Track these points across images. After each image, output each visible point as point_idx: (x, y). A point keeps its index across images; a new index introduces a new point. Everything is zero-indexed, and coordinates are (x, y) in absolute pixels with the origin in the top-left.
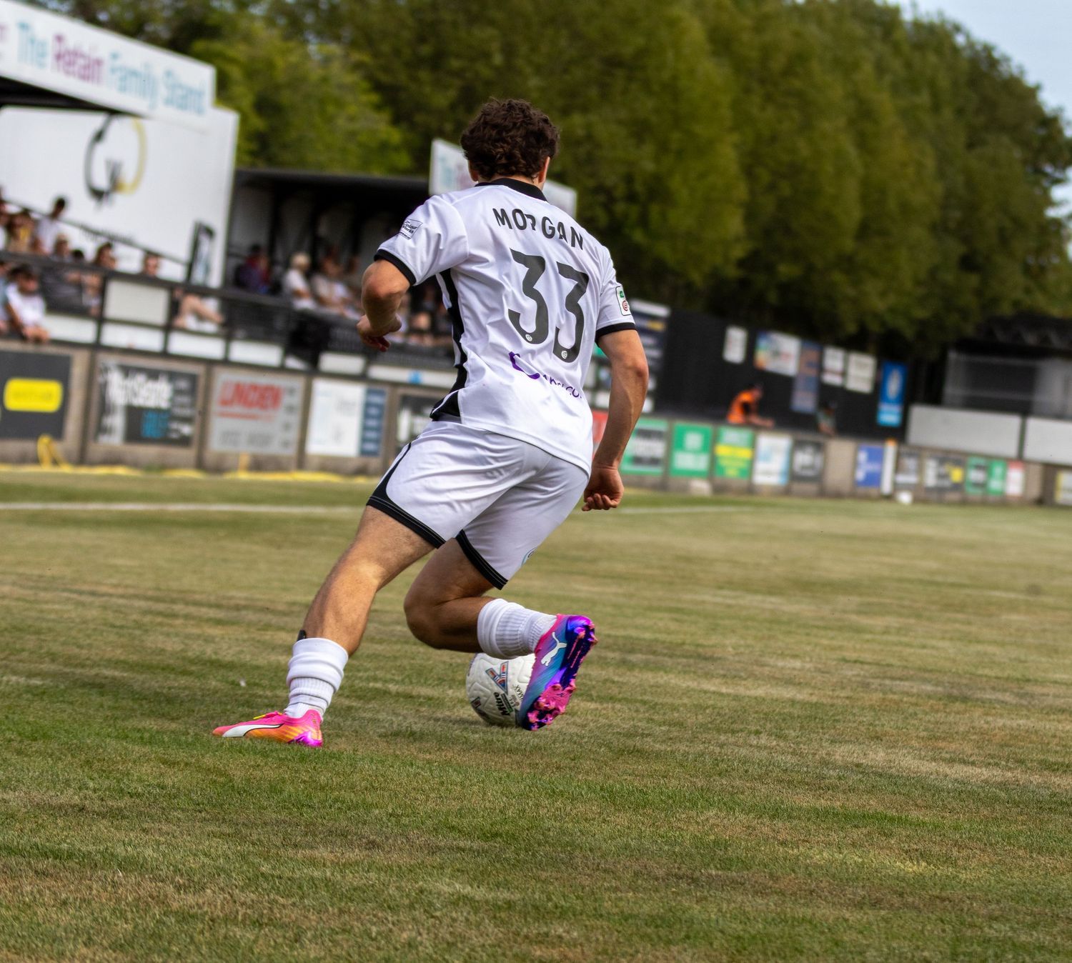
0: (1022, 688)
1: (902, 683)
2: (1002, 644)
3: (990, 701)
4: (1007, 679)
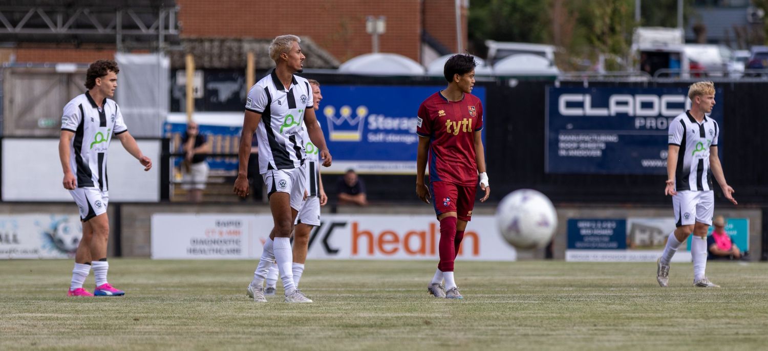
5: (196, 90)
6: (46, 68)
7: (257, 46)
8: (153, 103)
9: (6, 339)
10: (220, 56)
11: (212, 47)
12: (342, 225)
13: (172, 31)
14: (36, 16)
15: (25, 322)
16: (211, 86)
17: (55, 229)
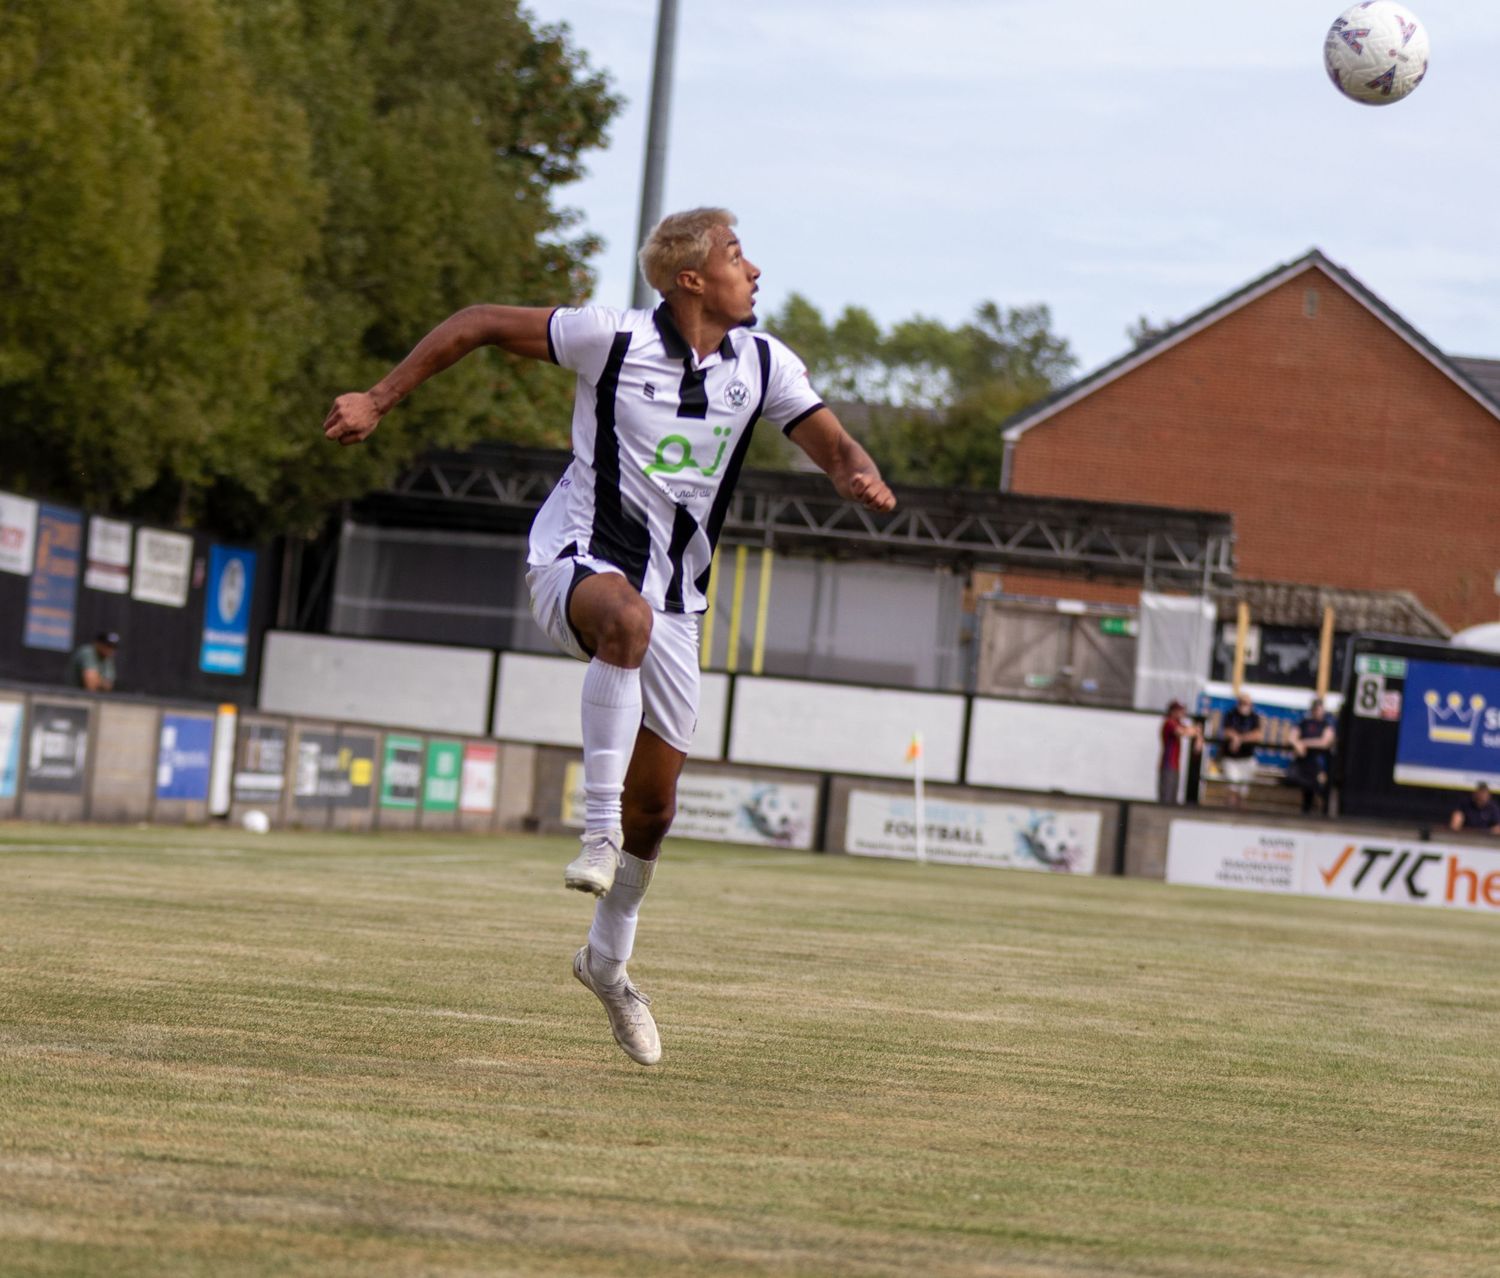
0: (502, 1207)
1: (259, 1200)
2: (463, 1118)
3: (438, 1234)
4: (472, 1188)
5: (1249, 653)
6: (1043, 604)
7: (1339, 599)
8: (1188, 665)
9: (959, 979)
10: (1287, 609)
11: (1276, 596)
12: (1436, 858)
13: (1223, 568)
14: (1037, 531)
15: (985, 957)
16: (1271, 649)
17: (1036, 828)
